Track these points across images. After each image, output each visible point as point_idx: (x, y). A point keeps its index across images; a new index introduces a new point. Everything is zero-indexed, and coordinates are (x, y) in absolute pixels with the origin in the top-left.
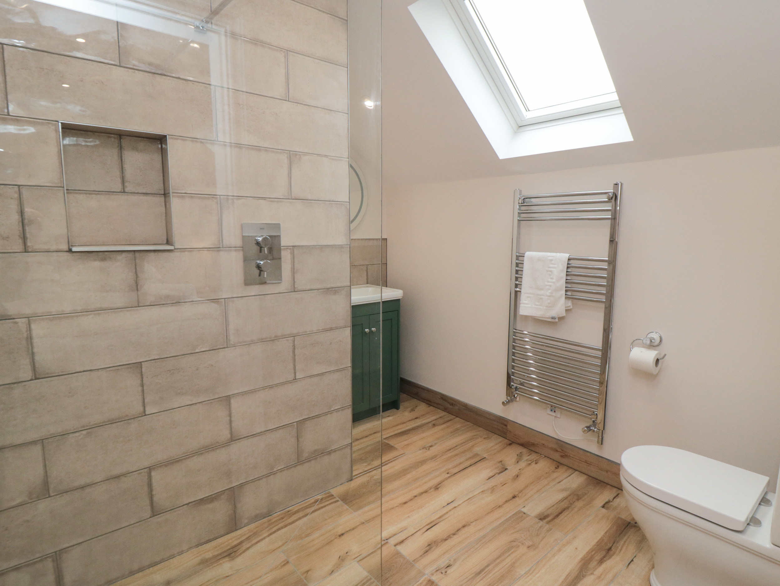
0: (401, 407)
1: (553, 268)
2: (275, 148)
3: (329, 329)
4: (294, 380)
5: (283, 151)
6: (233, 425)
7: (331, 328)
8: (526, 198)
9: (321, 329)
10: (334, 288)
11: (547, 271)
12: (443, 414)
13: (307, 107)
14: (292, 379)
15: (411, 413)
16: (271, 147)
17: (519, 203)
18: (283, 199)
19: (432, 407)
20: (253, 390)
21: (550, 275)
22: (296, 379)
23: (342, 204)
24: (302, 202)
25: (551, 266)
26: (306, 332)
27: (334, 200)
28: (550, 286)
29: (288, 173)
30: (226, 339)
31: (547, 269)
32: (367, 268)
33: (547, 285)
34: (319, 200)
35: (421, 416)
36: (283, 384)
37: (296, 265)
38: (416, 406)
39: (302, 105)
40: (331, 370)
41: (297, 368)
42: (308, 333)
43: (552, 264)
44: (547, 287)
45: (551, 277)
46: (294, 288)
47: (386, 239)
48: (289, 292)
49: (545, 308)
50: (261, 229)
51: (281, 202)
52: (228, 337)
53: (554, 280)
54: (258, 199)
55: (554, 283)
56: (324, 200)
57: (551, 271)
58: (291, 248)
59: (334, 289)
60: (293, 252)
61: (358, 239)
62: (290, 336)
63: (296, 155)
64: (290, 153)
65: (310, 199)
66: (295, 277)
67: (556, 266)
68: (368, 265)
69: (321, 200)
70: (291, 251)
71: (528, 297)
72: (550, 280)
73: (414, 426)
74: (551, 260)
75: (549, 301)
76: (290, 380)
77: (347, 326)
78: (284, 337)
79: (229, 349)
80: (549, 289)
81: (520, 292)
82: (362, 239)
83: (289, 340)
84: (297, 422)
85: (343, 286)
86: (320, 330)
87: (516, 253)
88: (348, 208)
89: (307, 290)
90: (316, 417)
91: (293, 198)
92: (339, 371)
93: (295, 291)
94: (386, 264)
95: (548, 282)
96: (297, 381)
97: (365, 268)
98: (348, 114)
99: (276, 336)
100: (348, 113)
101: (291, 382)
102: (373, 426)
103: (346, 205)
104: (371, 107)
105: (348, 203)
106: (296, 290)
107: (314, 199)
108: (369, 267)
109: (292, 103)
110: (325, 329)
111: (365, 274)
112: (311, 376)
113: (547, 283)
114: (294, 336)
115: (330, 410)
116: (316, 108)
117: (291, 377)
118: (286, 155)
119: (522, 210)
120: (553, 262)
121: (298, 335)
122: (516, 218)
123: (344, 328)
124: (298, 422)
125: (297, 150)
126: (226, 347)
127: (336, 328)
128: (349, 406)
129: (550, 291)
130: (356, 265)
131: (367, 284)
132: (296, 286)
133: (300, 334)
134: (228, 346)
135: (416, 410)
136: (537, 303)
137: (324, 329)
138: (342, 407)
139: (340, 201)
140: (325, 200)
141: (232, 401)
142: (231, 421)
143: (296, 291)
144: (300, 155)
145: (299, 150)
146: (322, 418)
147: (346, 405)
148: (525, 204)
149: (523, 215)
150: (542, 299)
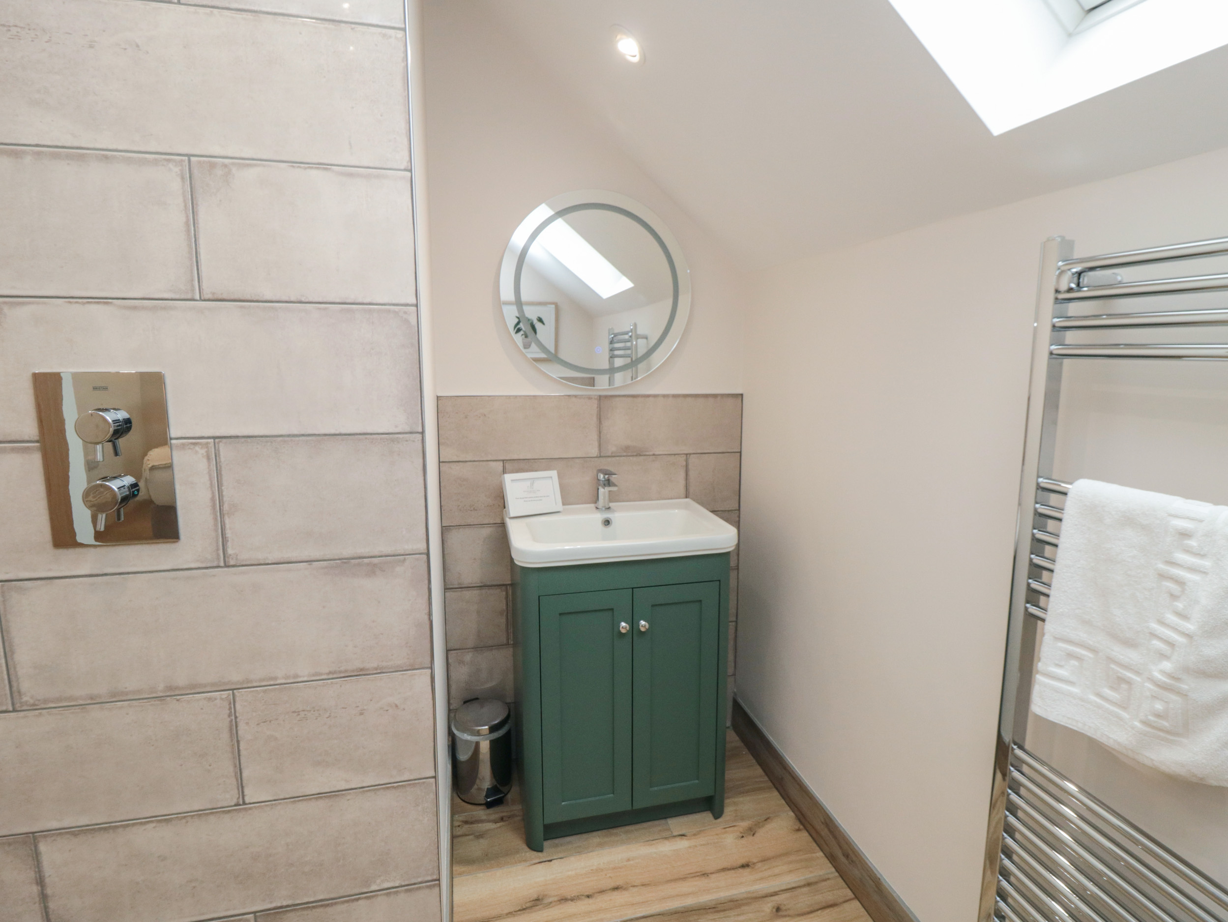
0: (729, 811)
1: (1192, 569)
2: (136, 149)
3: (356, 674)
4: (237, 805)
5: (167, 156)
6: (51, 905)
7: (361, 670)
8: (1092, 269)
9: (327, 670)
10: (369, 557)
11: (1162, 576)
12: (821, 873)
13: (249, 16)
14: (233, 804)
15: (743, 841)
16: (120, 147)
17: (1057, 291)
18: (172, 300)
19: (804, 834)
20: (106, 823)
21: (1173, 597)
22: (244, 803)
23: (389, 311)
24: (242, 307)
25: (1181, 557)
26: (276, 678)
27: (360, 300)
28: (1171, 644)
29: (187, 224)
30: (7, 688)
31: (1161, 566)
32: (687, 461)
33: (1154, 635)
34: (303, 299)
35: (763, 861)
36: (201, 814)
37: (229, 493)
38: (768, 818)
39: (226, 12)
40: (364, 785)
41: (245, 774)
42: (279, 682)
43: (1188, 551)
44: (1156, 643)
45: (1180, 605)
46: (224, 557)
47: (742, 395)
48: (207, 568)
49: (1137, 724)
50: (95, 388)
51: (164, 308)
52: (14, 684)
53: (1190, 627)
54: (84, 304)
55: (1188, 636)
56: (320, 300)
57: (1180, 583)
58: (207, 443)
59: (366, 561)
60: (217, 455)
61: (664, 396)
62: (219, 687)
63: (213, 166)
64: (189, 161)
65: (268, 297)
66: (227, 526)
67: (1207, 563)
68: (690, 454)
69: (311, 300)
70: (207, 452)
71: (1071, 656)
72: (1171, 618)
73: (723, 894)
74: (1185, 534)
75: (1159, 706)
76: (225, 804)
77: (417, 667)
78: (195, 689)
79: (22, 714)
80: (1163, 656)
81: (1043, 620)
82: (675, 396)
83: (216, 699)
84: (254, 913)
85: (399, 552)
86: (321, 674)
87: (1036, 477)
88: (413, 321)
89: (270, 562)
90: (320, 903)
91: (210, 296)
92: (393, 787)
93: (227, 566)
94: (740, 452)
95: (1162, 623)
96: (250, 809)
97: (682, 460)
98: (404, 30)
99: (170, 688)
100: (403, 26)
101: (229, 811)
102: (628, 860)
103: (405, 313)
104: (635, 56)
105: (414, 308)
106: (232, 563)
107: (286, 299)
108: (693, 460)
109: (192, 9)
110: (340, 672)
111: (682, 474)
112: (296, 799)
113: (1154, 626)
114: (233, 690)
115: (365, 890)
116: (280, 18)
117: (230, 797)
118: (177, 169)
119: (1069, 318)
120: (1193, 543)
121: (246, 685)
122: (1045, 346)
123: (407, 670)
124: (257, 914)
125: (216, 150)
126: (11, 709)
127: (380, 671)
128: (433, 883)
129: (1167, 666)
130: (657, 453)
131: (686, 497)
132: (230, 551)
133: (255, 684)
134: (18, 706)
135: (761, 833)
136: (1107, 692)
137: (335, 672)
138: (407, 883)
139: (381, 301)
140: (325, 300)
141: (43, 847)
142: (44, 897)
143: (233, 566)
144: (225, 166)
145: (222, 153)
146: (340, 908)
147: (420, 880)
148: (1085, 292)
149: (1071, 337)
150: (1129, 682)
